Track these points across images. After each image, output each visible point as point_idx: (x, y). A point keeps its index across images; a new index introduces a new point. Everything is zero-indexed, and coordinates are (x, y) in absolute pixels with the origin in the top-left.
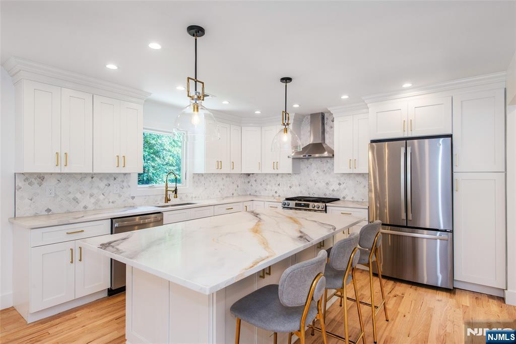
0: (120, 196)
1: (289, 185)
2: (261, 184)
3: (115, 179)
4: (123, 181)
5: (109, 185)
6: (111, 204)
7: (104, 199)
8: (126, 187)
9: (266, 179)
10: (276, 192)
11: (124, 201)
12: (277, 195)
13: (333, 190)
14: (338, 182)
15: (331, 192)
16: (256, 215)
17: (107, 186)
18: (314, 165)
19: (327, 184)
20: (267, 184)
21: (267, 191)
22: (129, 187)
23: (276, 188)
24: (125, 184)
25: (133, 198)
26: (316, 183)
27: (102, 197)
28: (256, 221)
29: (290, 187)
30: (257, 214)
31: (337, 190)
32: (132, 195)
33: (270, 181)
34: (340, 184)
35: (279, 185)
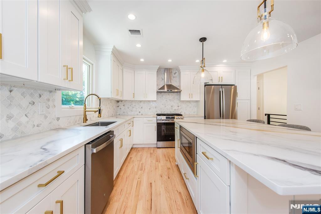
0: (46, 117)
1: (149, 108)
2: (128, 108)
3: (40, 96)
4: (48, 100)
5: (34, 103)
6: (36, 127)
7: (28, 122)
8: (52, 107)
9: (132, 104)
10: (139, 112)
11: (50, 123)
12: (141, 114)
13: (175, 110)
14: (178, 105)
15: (174, 111)
17: (30, 105)
18: (164, 96)
19: (172, 106)
20: (133, 108)
21: (133, 112)
22: (55, 106)
23: (140, 110)
24: (50, 103)
25: (58, 119)
26: (165, 106)
27: (24, 119)
29: (150, 109)
31: (177, 110)
32: (57, 116)
33: (135, 106)
34: (178, 106)
35: (142, 108)
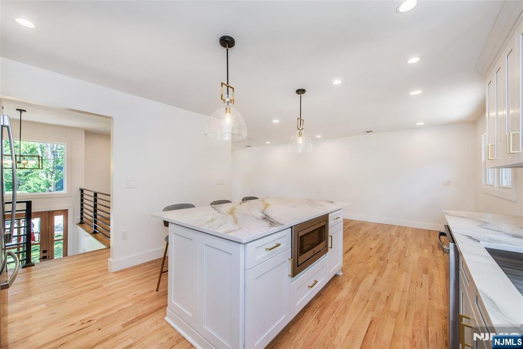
16: (266, 218)
28: (266, 210)
30: (264, 218)
